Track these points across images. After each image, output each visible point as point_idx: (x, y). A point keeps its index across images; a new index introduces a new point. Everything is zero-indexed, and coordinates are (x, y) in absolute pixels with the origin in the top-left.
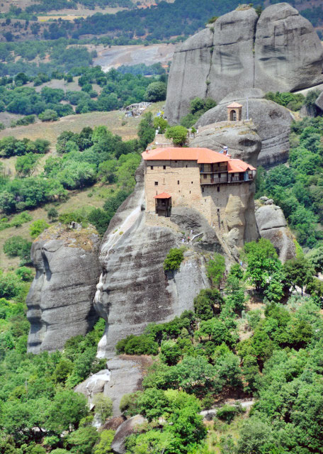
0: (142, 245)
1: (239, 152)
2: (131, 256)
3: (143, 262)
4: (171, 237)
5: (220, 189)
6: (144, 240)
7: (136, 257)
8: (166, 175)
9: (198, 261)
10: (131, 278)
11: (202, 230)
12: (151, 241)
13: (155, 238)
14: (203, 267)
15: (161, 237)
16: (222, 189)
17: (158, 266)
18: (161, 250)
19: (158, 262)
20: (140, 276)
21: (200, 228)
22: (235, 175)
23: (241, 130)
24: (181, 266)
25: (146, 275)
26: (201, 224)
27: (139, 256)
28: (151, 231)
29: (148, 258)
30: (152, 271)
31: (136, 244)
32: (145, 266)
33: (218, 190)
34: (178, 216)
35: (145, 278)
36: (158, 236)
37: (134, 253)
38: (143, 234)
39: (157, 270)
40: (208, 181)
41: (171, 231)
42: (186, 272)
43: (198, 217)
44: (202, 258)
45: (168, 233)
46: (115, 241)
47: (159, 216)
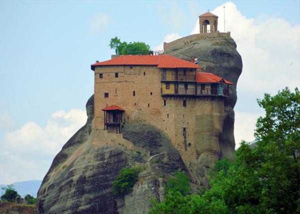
0: (86, 168)
1: (212, 65)
2: (72, 181)
3: (87, 187)
4: (123, 157)
5: (187, 103)
6: (89, 162)
7: (78, 182)
8: (119, 84)
9: (156, 183)
10: (71, 208)
11: (164, 150)
12: (98, 162)
13: (103, 159)
14: (162, 188)
15: (110, 157)
16: (189, 103)
17: (105, 192)
18: (110, 172)
19: (106, 187)
20: (82, 204)
21: (160, 149)
22: (206, 87)
23: (215, 41)
24: (134, 188)
25: (89, 203)
26: (162, 143)
27: (82, 180)
28: (98, 151)
29: (93, 182)
30: (97, 197)
31: (79, 167)
32: (90, 192)
33: (185, 105)
34: (132, 132)
35: (88, 206)
36: (107, 156)
37: (76, 178)
38: (88, 156)
39: (105, 196)
40: (171, 91)
41: (123, 149)
42: (140, 195)
43: (158, 136)
44: (160, 179)
45: (120, 151)
46: (56, 176)
47: (108, 132)
